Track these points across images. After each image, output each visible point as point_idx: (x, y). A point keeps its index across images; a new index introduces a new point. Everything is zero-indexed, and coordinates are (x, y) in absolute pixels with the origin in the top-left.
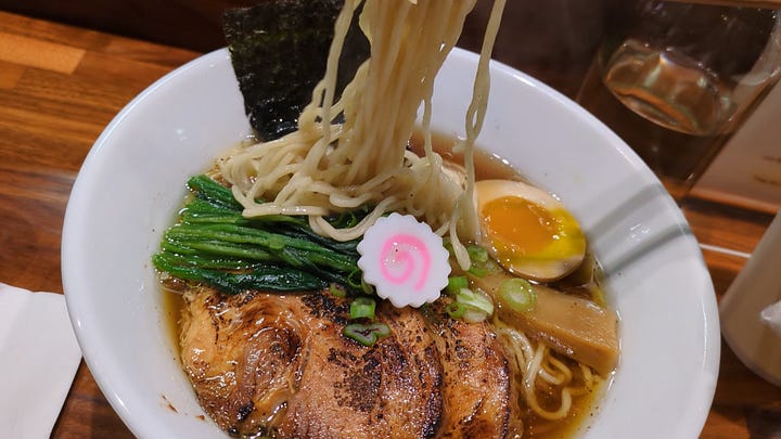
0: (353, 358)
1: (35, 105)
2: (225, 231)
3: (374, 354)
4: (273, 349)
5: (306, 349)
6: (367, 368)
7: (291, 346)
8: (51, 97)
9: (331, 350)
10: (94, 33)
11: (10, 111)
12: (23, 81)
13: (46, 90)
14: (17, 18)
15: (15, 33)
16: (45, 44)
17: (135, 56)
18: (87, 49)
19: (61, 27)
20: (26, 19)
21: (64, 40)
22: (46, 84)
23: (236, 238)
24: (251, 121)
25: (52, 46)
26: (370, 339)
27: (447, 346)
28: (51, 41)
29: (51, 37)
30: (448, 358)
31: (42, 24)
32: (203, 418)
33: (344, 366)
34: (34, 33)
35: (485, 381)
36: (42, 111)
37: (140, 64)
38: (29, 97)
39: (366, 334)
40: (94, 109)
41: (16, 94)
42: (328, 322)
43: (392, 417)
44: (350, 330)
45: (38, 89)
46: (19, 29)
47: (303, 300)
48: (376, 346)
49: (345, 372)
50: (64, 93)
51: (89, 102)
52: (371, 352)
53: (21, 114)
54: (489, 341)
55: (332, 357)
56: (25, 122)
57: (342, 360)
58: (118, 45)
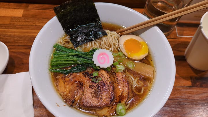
0: (94, 86)
1: (15, 27)
2: (63, 58)
3: (99, 85)
4: (77, 87)
5: (84, 85)
6: (97, 88)
7: (81, 85)
8: (18, 24)
9: (89, 85)
10: (25, 4)
11: (10, 30)
12: (11, 21)
13: (17, 22)
14: (6, 3)
15: (6, 8)
16: (14, 10)
17: (35, 9)
18: (24, 9)
19: (16, 4)
20: (8, 3)
21: (18, 8)
22: (17, 21)
23: (66, 59)
24: (65, 31)
25: (16, 10)
26: (97, 82)
27: (115, 80)
28: (15, 8)
29: (15, 7)
30: (115, 83)
31: (12, 4)
32: (65, 105)
33: (92, 88)
34: (10, 7)
35: (123, 87)
36: (17, 28)
37: (37, 10)
38: (14, 25)
39: (96, 80)
40: (29, 25)
41: (10, 25)
42: (88, 79)
43: (104, 98)
44: (93, 80)
45: (15, 22)
46: (7, 7)
47: (82, 74)
48: (99, 83)
49: (93, 90)
50: (21, 22)
51: (27, 24)
52: (98, 84)
53: (13, 30)
54: (124, 77)
55: (90, 87)
56: (14, 32)
57: (92, 87)
58: (31, 6)
